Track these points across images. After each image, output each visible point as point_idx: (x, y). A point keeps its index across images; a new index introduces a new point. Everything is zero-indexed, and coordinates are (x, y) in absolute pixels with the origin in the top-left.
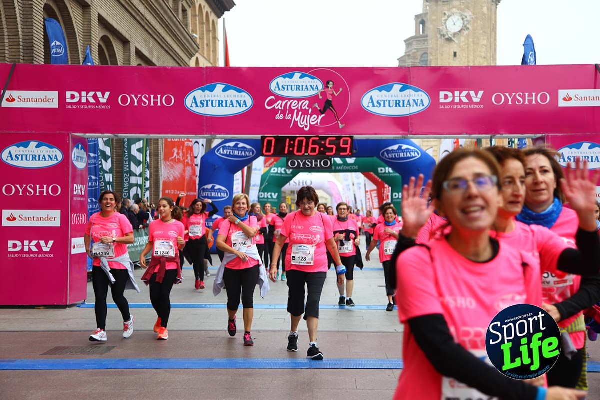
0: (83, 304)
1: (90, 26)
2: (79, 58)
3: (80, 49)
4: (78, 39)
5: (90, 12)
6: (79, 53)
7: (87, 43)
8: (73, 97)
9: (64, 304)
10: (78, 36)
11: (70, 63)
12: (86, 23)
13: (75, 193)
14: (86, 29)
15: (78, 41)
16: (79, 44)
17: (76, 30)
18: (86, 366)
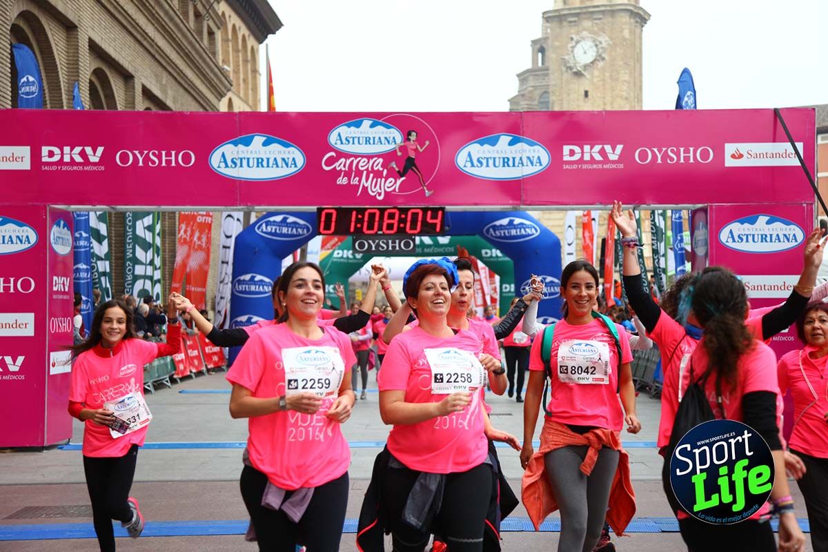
0: (67, 444)
1: (76, 55)
2: (62, 100)
3: (62, 86)
4: (60, 73)
5: (77, 35)
6: (61, 93)
7: (72, 78)
8: (51, 154)
9: (39, 446)
10: (59, 69)
11: (49, 106)
12: (70, 51)
13: (55, 289)
14: (71, 58)
15: (60, 76)
16: (61, 79)
17: (57, 60)
18: (68, 533)
